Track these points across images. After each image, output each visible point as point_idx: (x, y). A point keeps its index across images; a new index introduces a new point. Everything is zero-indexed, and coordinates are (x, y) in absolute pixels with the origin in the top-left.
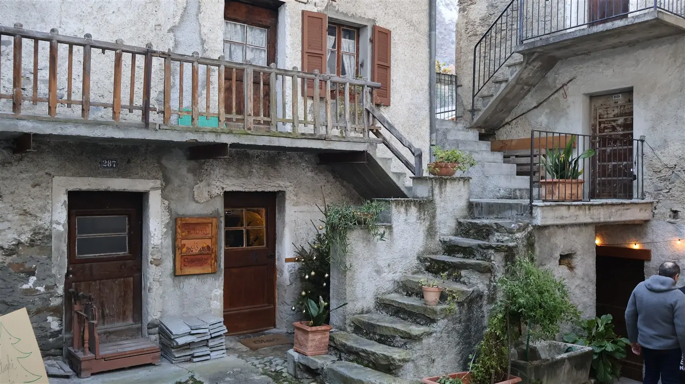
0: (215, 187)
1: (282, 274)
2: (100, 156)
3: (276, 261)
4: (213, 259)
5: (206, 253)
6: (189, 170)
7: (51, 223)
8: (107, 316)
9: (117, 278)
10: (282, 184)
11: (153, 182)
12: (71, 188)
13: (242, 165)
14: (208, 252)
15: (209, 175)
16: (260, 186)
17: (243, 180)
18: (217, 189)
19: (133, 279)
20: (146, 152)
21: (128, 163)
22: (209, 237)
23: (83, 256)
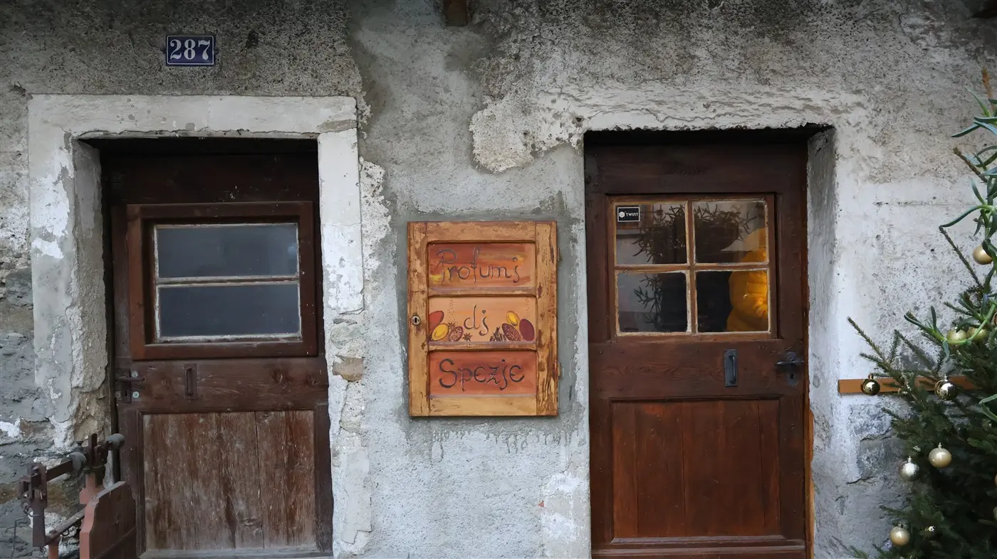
0: (549, 116)
1: (829, 438)
2: (165, 29)
3: (811, 386)
4: (543, 370)
5: (514, 344)
6: (454, 61)
7: (28, 234)
8: (242, 521)
9: (267, 411)
10: (817, 97)
11: (328, 106)
12: (78, 130)
13: (651, 34)
14: (523, 341)
15: (526, 74)
16: (728, 109)
17: (658, 88)
18: (558, 123)
19: (315, 414)
20: (306, 9)
21: (249, 45)
22: (527, 289)
23: (174, 339)
